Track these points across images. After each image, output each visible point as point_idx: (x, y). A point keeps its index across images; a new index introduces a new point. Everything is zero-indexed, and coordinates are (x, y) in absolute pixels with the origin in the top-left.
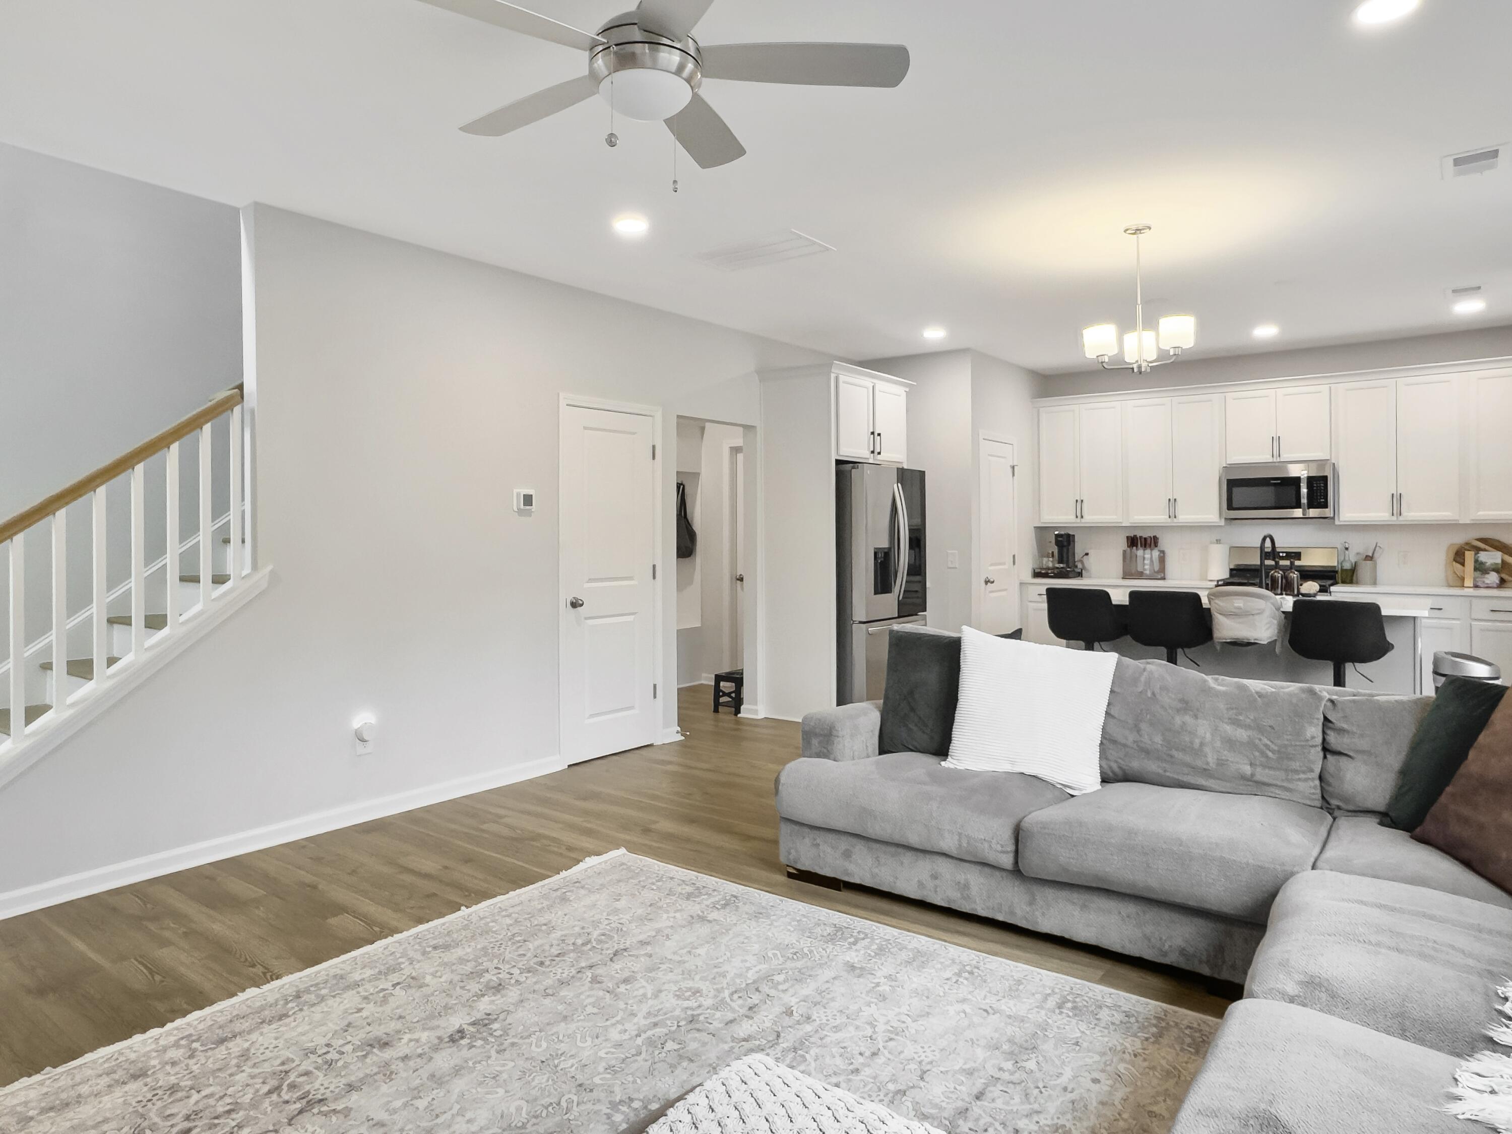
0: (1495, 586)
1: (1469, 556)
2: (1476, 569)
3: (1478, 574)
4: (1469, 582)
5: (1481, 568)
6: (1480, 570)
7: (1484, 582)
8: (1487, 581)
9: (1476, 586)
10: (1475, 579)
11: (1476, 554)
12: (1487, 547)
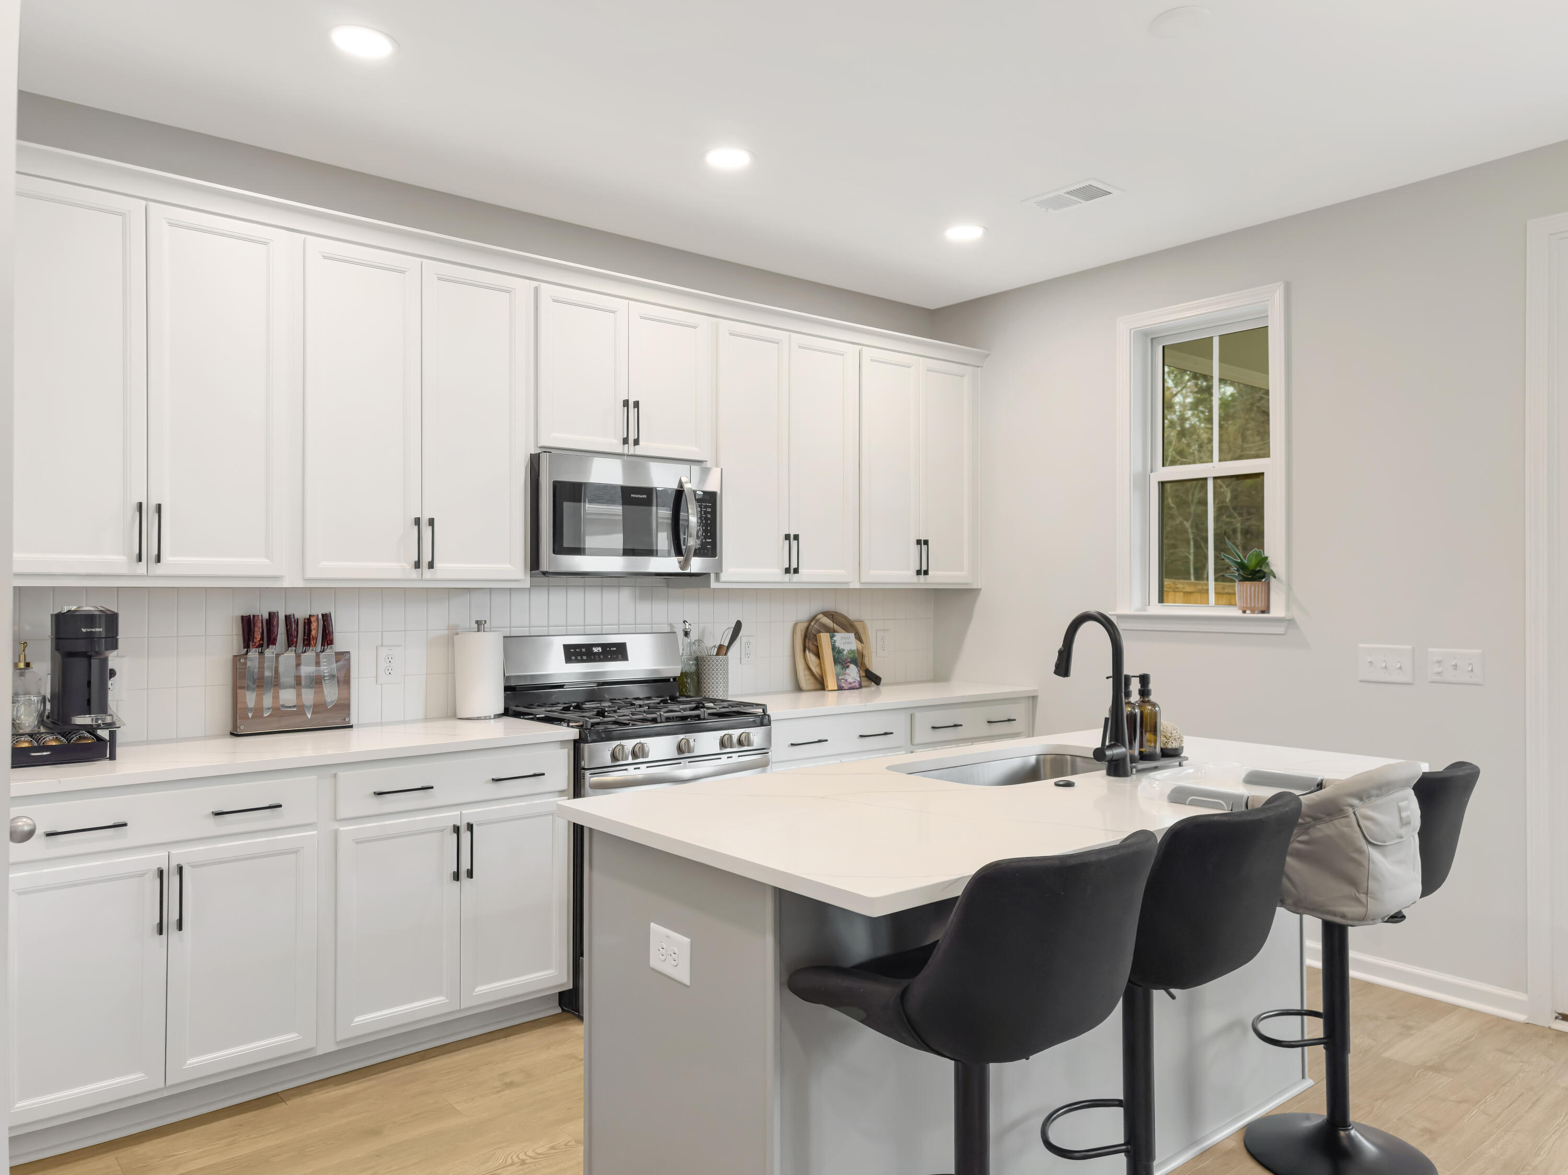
0: (857, 684)
1: (824, 638)
2: (836, 661)
3: (839, 666)
4: (831, 683)
5: (840, 660)
6: (840, 663)
7: (846, 680)
8: (850, 680)
9: (840, 688)
10: (837, 675)
11: (832, 637)
12: (836, 627)
